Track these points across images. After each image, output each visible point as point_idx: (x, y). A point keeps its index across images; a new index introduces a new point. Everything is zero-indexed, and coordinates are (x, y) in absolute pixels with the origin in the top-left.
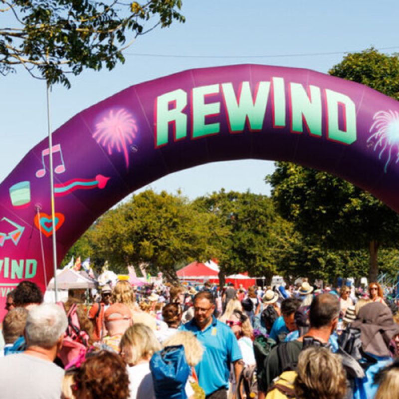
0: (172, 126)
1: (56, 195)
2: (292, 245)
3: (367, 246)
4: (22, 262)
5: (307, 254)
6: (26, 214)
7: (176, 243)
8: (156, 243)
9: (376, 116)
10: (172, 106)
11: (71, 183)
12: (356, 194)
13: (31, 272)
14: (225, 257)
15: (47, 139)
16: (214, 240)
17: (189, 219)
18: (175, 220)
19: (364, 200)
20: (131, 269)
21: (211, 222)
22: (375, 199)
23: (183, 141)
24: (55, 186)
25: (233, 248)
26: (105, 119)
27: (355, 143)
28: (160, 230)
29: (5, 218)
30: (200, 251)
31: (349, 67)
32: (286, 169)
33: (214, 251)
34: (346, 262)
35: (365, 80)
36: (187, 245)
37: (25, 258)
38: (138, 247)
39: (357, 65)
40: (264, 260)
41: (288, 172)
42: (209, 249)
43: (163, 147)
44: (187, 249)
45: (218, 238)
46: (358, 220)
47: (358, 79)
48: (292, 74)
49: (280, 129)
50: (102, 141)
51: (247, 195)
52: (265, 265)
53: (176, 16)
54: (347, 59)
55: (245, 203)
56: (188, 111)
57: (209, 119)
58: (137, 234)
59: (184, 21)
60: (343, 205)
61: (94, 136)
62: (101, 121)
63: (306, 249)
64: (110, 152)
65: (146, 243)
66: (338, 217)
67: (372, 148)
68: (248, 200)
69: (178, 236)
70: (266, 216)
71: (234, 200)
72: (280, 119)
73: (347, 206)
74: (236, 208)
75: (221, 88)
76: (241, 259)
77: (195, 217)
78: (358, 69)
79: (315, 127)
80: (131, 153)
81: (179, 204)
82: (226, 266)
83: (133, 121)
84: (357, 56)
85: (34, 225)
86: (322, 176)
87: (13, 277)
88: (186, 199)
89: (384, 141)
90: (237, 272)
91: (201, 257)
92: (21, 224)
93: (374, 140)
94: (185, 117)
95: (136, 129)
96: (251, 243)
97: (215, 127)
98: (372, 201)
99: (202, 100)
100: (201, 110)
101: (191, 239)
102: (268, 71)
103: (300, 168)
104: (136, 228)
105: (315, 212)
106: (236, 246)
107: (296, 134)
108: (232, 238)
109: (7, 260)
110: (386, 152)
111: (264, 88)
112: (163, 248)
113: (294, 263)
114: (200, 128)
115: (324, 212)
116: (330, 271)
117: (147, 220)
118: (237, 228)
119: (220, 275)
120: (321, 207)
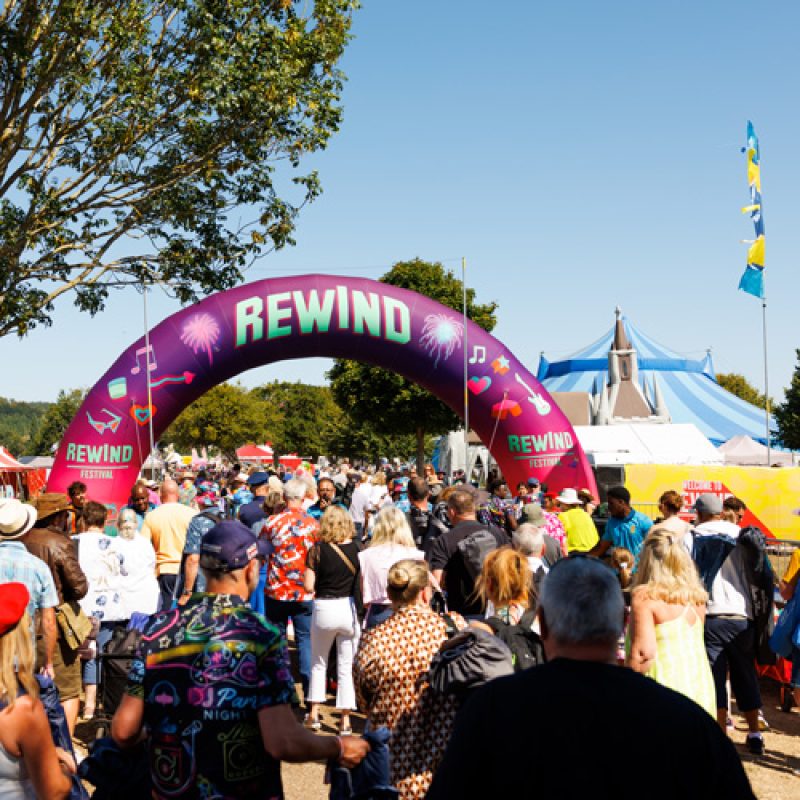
0: (250, 328)
1: (153, 389)
2: (340, 429)
3: (414, 431)
4: (119, 448)
5: (353, 437)
6: (123, 405)
7: (236, 428)
8: (219, 429)
9: (427, 319)
10: (249, 311)
11: (162, 378)
12: (406, 386)
13: (127, 456)
14: (279, 440)
15: (144, 338)
16: (270, 425)
17: (247, 407)
18: (236, 408)
19: (413, 391)
20: (194, 451)
21: (267, 409)
22: (423, 390)
23: (258, 341)
24: (152, 381)
25: (286, 433)
26: (191, 323)
27: (409, 343)
28: (223, 417)
29: (104, 410)
30: (258, 435)
31: (398, 275)
32: (343, 364)
33: (270, 435)
34: (388, 444)
35: (413, 286)
36: (246, 430)
37: (122, 444)
38: (203, 432)
39: (405, 273)
40: (312, 442)
41: (346, 367)
42: (265, 433)
43: (242, 347)
44: (246, 434)
45: (273, 424)
46: (407, 409)
47: (406, 286)
48: (354, 283)
49: (344, 330)
50: (188, 343)
51: (298, 385)
52: (312, 446)
53: (289, 240)
54: (395, 268)
55: (296, 392)
56: (264, 315)
57: (282, 323)
58: (202, 420)
59: (295, 244)
60: (394, 397)
61: (182, 337)
62: (188, 324)
63: (352, 432)
64: (196, 352)
65: (210, 428)
66: (390, 407)
67: (423, 347)
68: (299, 390)
69: (238, 422)
70: (315, 404)
71: (287, 390)
72: (344, 323)
73: (398, 396)
74: (288, 397)
75: (292, 296)
76: (293, 442)
77: (253, 405)
78: (406, 277)
79: (375, 329)
80: (214, 353)
81: (239, 393)
82: (280, 448)
83: (216, 324)
84: (404, 265)
85: (129, 415)
86: (376, 370)
87: (112, 461)
88: (244, 389)
89: (434, 341)
90: (287, 453)
91: (258, 441)
92: (119, 415)
93: (426, 340)
94: (261, 321)
95: (218, 332)
96: (302, 428)
97: (287, 330)
98: (420, 392)
99: (276, 306)
100: (276, 315)
101: (250, 425)
102: (333, 281)
103: (356, 364)
104: (201, 415)
105: (369, 402)
106: (289, 430)
107: (358, 336)
108: (285, 423)
109: (106, 446)
110: (436, 350)
111: (329, 295)
112: (225, 433)
113: (341, 446)
114: (274, 330)
115: (378, 402)
116: (374, 452)
117: (211, 408)
118: (289, 415)
119: (275, 456)
120: (375, 398)
